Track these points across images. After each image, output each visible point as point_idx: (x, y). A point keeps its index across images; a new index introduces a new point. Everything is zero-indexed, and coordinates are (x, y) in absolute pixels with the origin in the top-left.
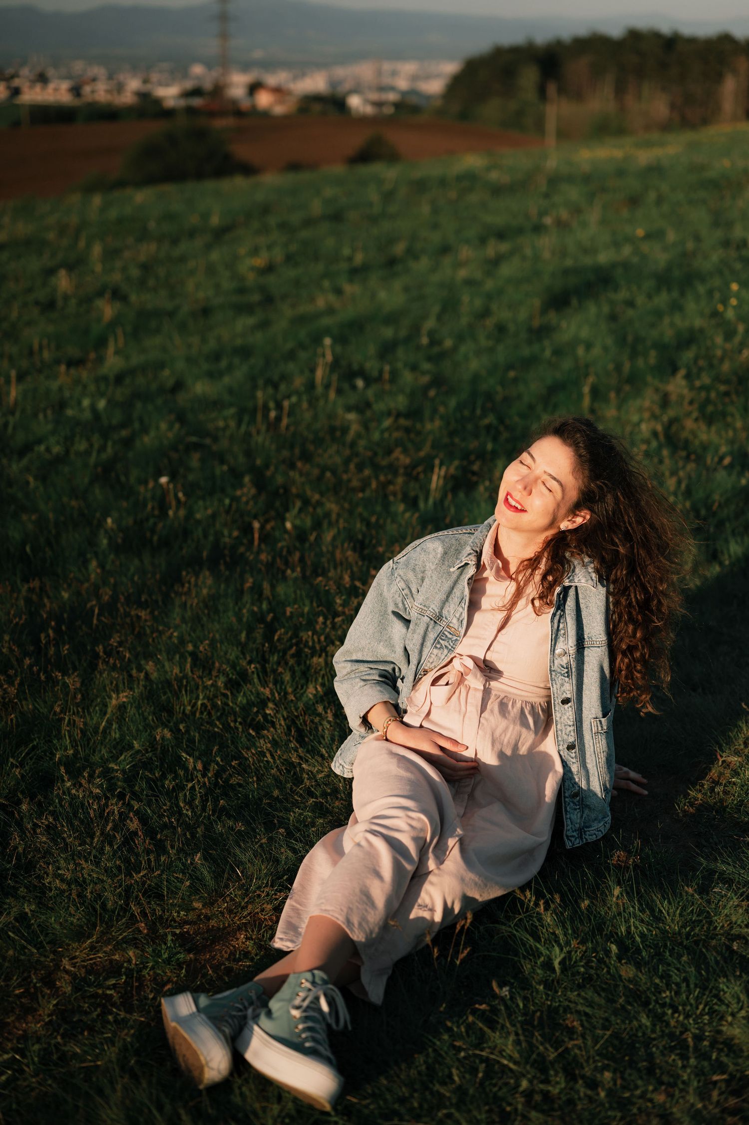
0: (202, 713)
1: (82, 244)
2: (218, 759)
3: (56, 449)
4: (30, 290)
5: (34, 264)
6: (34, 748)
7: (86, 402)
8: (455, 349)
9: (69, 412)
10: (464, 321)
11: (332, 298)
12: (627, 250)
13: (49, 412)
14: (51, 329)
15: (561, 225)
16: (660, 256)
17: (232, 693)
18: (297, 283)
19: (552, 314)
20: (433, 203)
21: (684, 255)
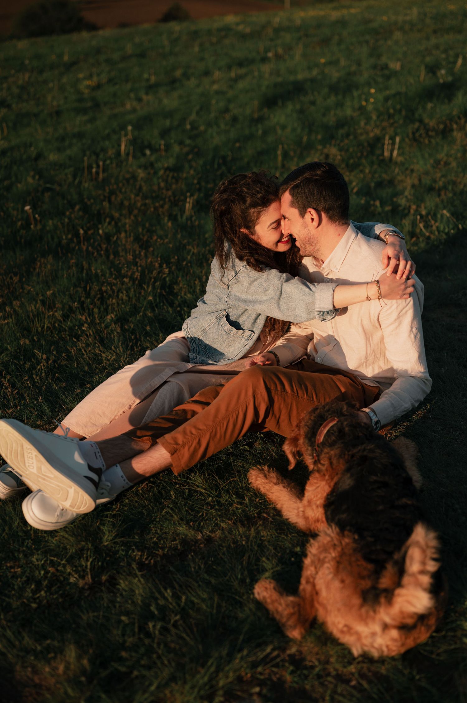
0: (47, 331)
2: (55, 353)
8: (206, 131)
10: (213, 115)
11: (135, 103)
12: (315, 72)
15: (278, 57)
16: (335, 74)
17: (64, 320)
18: (115, 95)
19: (266, 110)
20: (201, 45)
21: (349, 74)
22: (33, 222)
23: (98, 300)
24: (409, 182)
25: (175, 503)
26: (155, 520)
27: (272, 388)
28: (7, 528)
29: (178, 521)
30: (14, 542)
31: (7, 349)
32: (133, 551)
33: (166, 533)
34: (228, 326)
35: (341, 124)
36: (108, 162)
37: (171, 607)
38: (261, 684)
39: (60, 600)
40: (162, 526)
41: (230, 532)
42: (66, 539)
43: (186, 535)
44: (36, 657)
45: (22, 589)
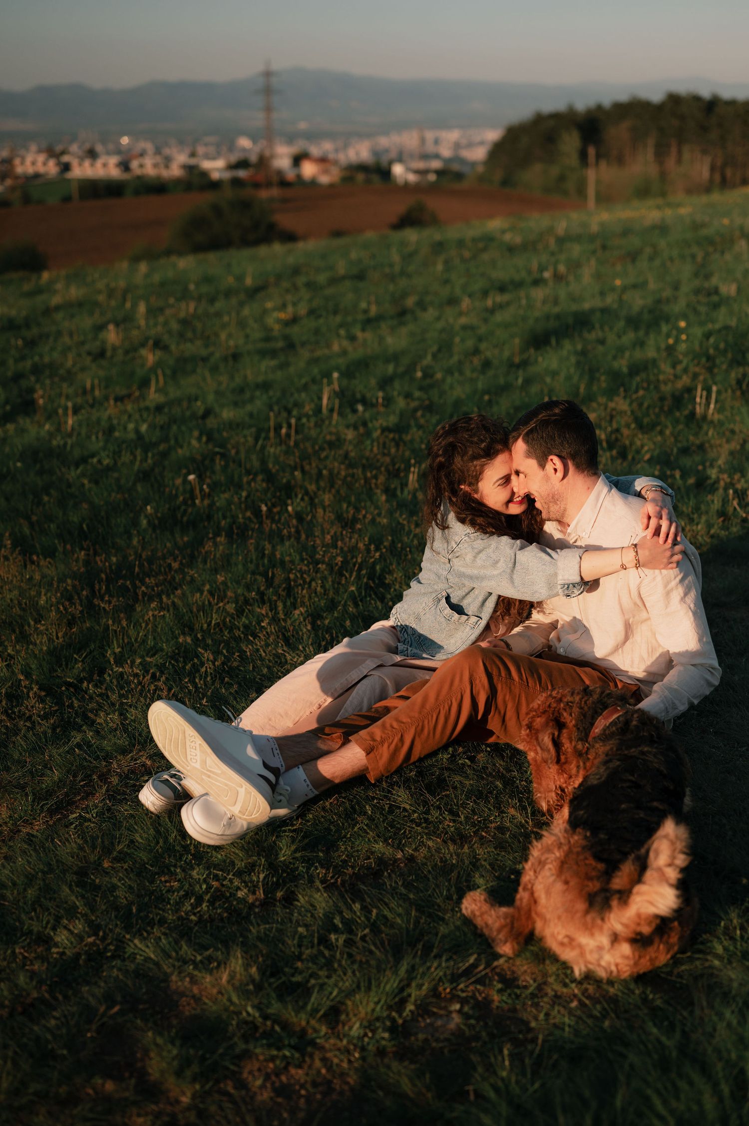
0: (214, 629)
1: (128, 305)
2: (225, 651)
3: (106, 462)
4: (83, 343)
5: (87, 322)
6: (91, 652)
7: (131, 426)
8: (443, 380)
9: (117, 434)
10: (456, 358)
11: (345, 343)
12: (610, 300)
13: (100, 435)
14: (101, 373)
15: (558, 277)
16: (638, 302)
17: (238, 616)
18: (317, 332)
19: (532, 351)
20: (446, 262)
21: (659, 301)
22: (199, 496)
23: (283, 590)
24: (726, 448)
25: (371, 819)
26: (345, 836)
27: (495, 673)
28: (161, 841)
29: (374, 837)
30: (170, 857)
31: (162, 650)
32: (316, 868)
33: (358, 851)
34: (448, 610)
35: (635, 369)
36: (304, 420)
37: (359, 921)
38: (463, 1001)
39: (225, 915)
40: (353, 843)
41: (438, 850)
42: (234, 853)
43: (384, 853)
44: (196, 967)
45: (179, 904)
